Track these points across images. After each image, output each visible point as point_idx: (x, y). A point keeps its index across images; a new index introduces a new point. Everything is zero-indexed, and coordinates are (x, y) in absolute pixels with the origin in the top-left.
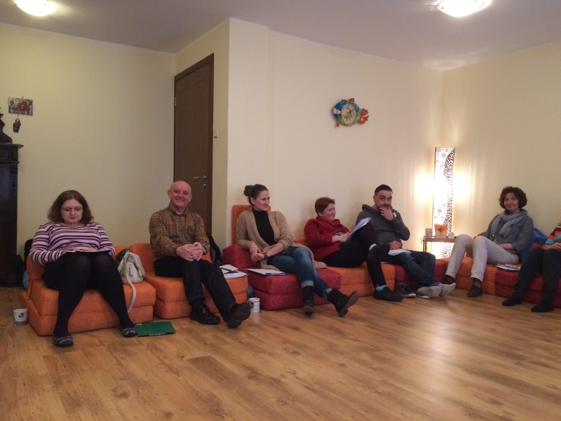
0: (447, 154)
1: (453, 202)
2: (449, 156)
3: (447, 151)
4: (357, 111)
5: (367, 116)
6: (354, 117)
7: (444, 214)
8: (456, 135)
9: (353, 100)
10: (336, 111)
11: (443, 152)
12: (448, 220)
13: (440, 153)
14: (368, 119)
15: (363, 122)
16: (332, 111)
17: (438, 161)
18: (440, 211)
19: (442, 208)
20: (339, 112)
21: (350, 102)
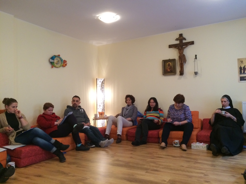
0: (102, 81)
1: (105, 102)
2: (102, 82)
3: (101, 80)
4: (62, 61)
6: (60, 63)
7: (102, 107)
8: (104, 73)
9: (59, 55)
10: (51, 61)
11: (100, 80)
12: (103, 109)
13: (99, 81)
14: (67, 65)
15: (65, 66)
16: (49, 60)
17: (98, 84)
18: (100, 106)
19: (101, 105)
20: (53, 61)
21: (58, 57)
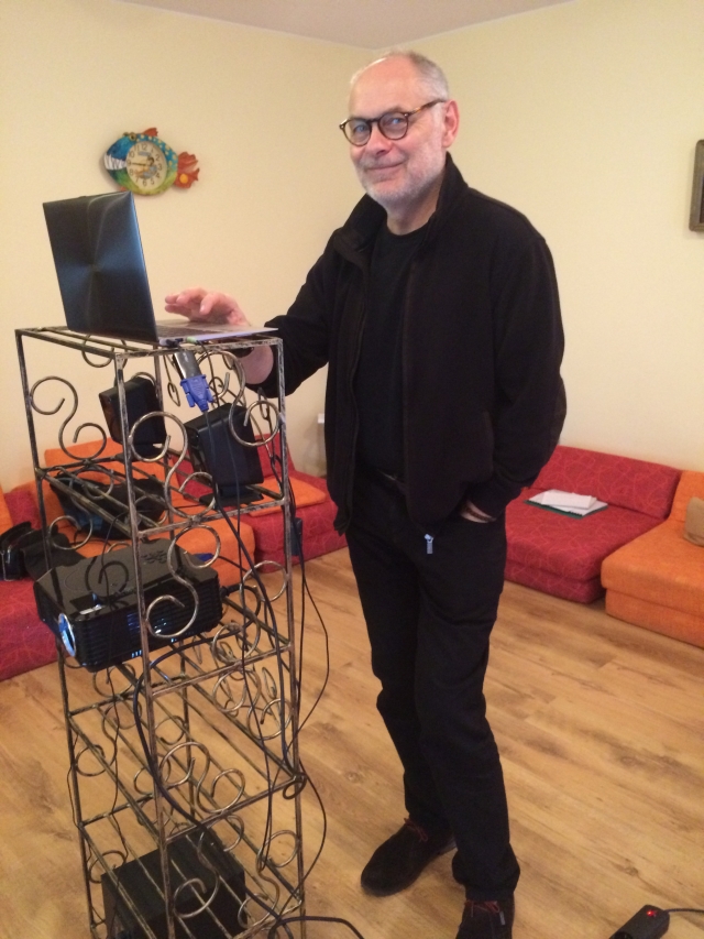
4: (168, 158)
5: (195, 169)
6: (162, 173)
9: (152, 132)
14: (200, 175)
20: (120, 165)
21: (146, 139)
